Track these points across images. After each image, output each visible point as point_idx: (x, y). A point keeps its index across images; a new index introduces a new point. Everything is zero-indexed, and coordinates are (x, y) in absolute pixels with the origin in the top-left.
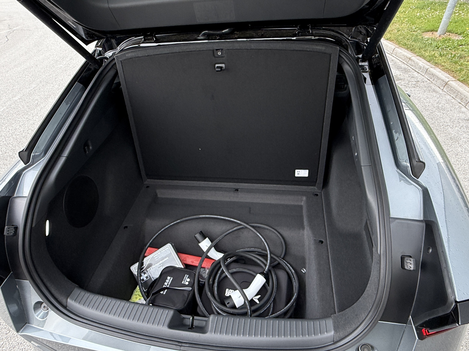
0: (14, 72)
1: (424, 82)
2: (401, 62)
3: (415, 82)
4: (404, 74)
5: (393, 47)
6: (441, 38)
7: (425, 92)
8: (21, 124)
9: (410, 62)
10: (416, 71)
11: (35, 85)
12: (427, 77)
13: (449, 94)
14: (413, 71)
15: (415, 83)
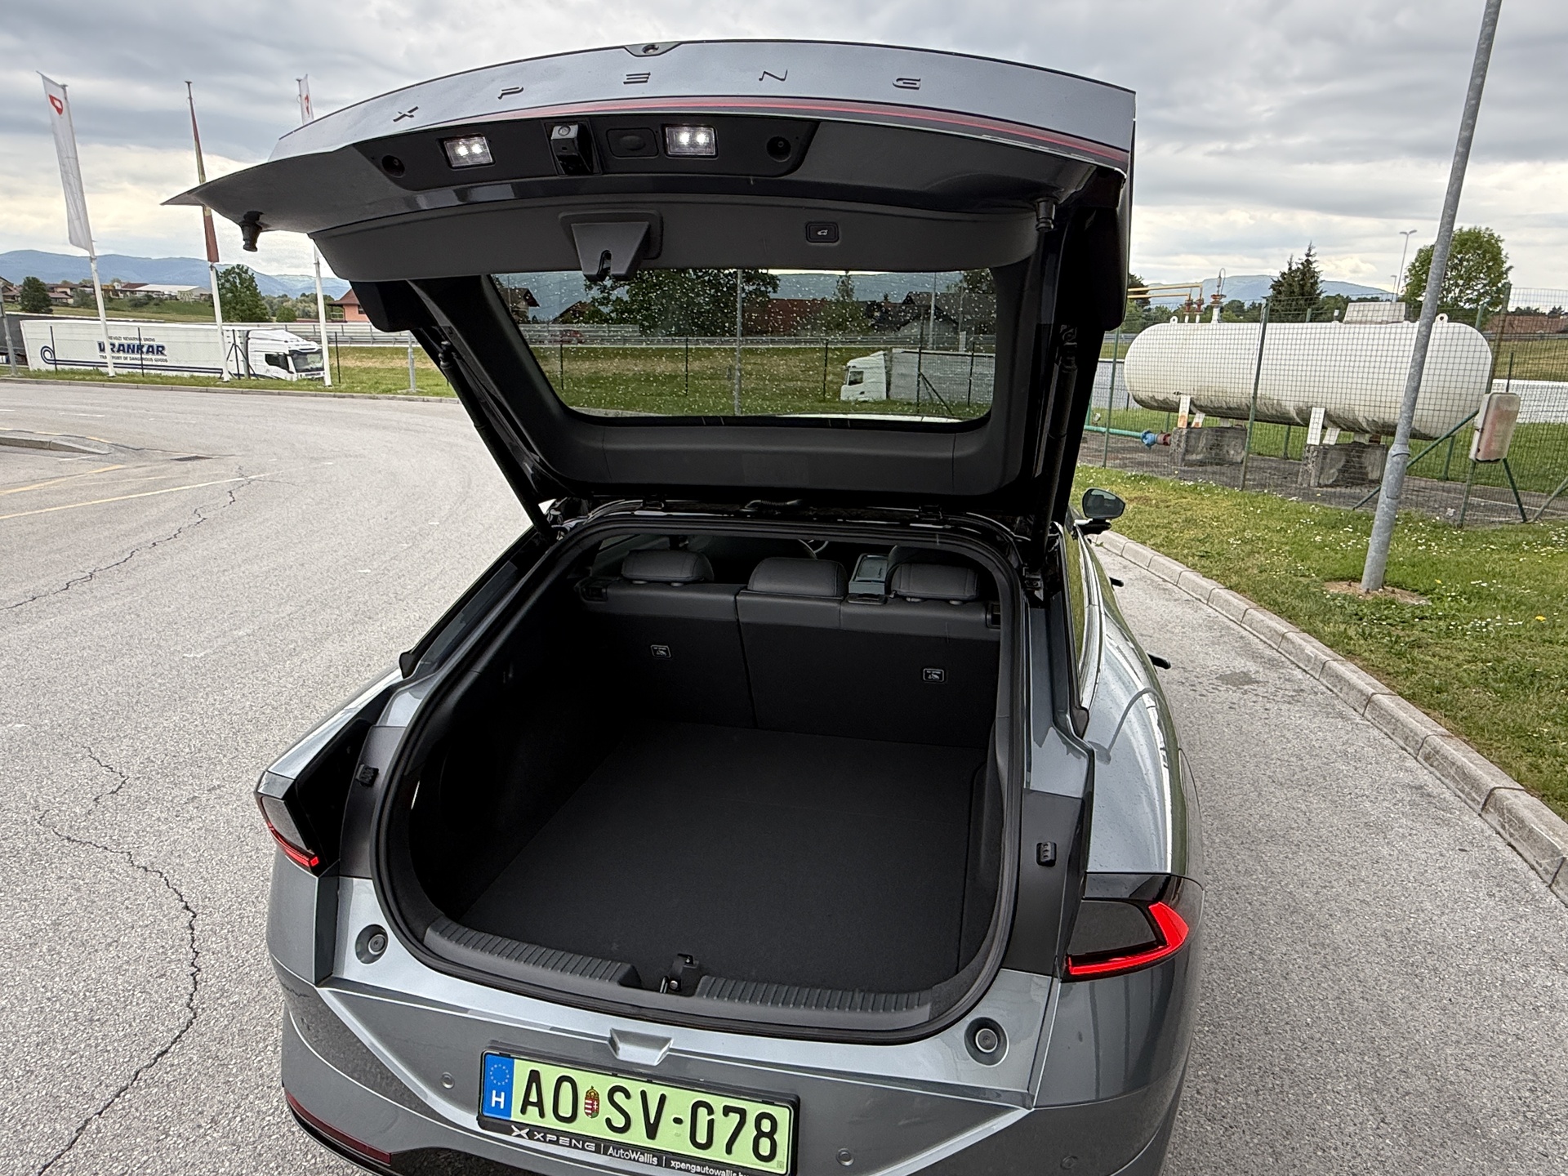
0: (241, 574)
1: (1316, 693)
2: (1265, 642)
3: (1294, 691)
4: (1267, 671)
5: (1244, 606)
6: (1369, 598)
7: (1316, 714)
8: (246, 691)
9: (1284, 644)
10: (1299, 667)
11: (293, 609)
12: (1325, 682)
13: (1378, 725)
14: (1293, 666)
15: (1294, 694)
